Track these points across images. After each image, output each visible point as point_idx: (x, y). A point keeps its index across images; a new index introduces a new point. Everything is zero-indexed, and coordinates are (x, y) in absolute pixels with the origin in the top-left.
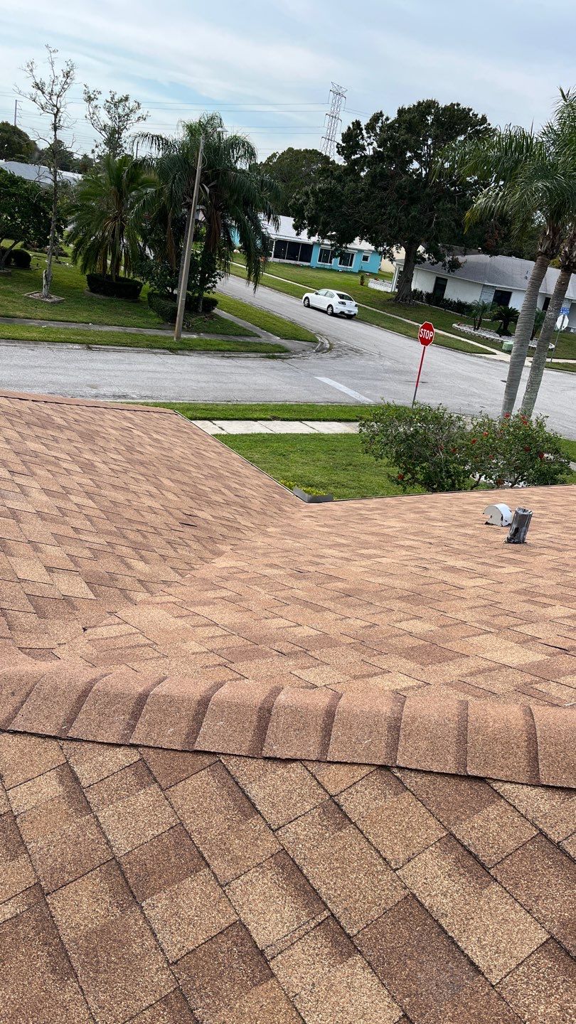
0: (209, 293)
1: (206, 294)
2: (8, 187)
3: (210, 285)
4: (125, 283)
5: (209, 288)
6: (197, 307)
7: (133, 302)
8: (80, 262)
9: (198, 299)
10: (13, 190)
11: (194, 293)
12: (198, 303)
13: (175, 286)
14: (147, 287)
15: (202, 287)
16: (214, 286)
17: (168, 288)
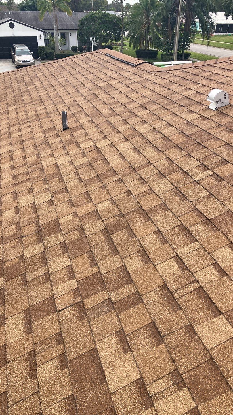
0: (187, 50)
1: (185, 51)
2: (104, 18)
3: (187, 46)
4: (151, 51)
5: (187, 48)
6: (182, 57)
7: (155, 59)
8: (132, 46)
9: (182, 54)
10: (106, 19)
11: (180, 52)
12: (182, 56)
13: (172, 49)
14: (160, 52)
15: (184, 48)
16: (189, 47)
17: (169, 51)
